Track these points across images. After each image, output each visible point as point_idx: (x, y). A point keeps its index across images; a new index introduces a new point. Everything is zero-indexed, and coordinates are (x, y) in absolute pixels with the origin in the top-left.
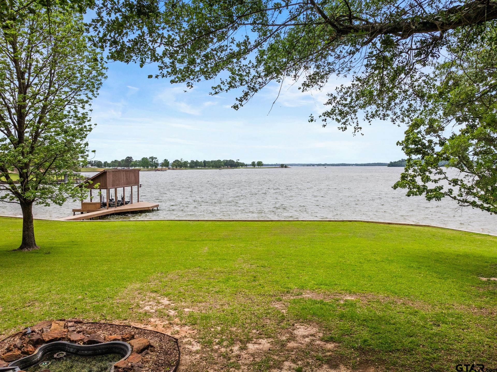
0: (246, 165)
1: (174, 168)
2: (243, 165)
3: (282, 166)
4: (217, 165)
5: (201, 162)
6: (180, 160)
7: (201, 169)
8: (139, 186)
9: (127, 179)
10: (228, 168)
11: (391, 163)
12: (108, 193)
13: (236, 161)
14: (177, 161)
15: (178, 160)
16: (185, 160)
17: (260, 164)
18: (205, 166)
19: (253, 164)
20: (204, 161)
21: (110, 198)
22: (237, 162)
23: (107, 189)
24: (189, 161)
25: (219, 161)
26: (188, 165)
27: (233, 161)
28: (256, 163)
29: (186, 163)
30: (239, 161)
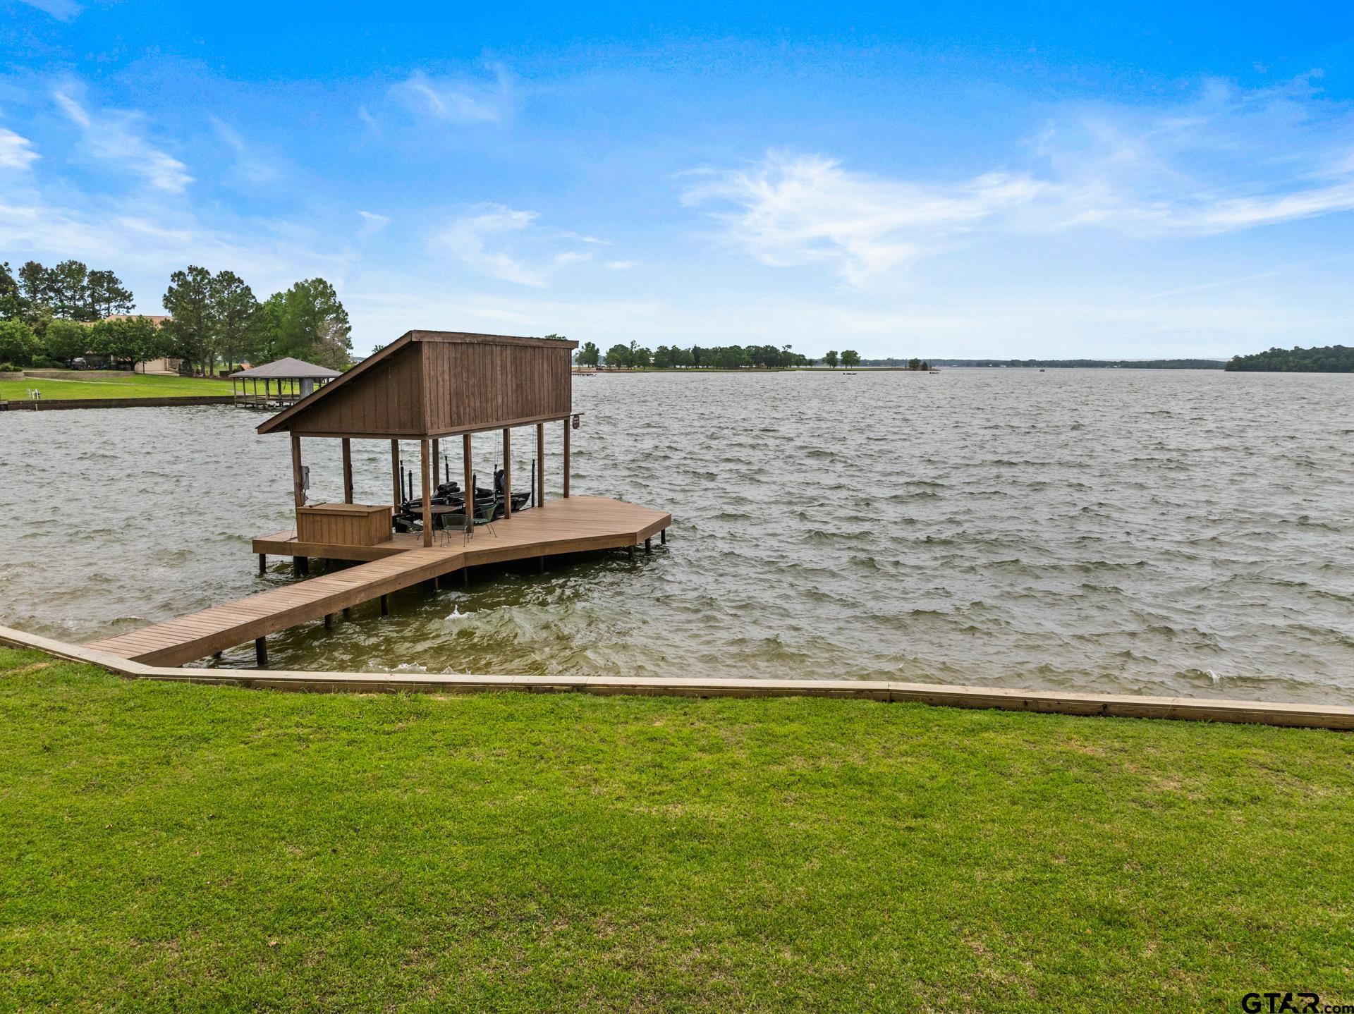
0: (811, 362)
1: (614, 366)
2: (800, 361)
3: (915, 365)
4: (730, 359)
5: (687, 352)
6: (629, 346)
7: (686, 370)
8: (570, 423)
9: (519, 387)
10: (759, 369)
11: (1237, 359)
12: (432, 459)
13: (781, 350)
14: (619, 349)
15: (622, 347)
16: (642, 344)
17: (850, 359)
18: (697, 363)
19: (831, 359)
20: (696, 350)
21: (443, 480)
22: (785, 352)
23: (422, 436)
24: (654, 350)
25: (736, 349)
26: (652, 360)
27: (774, 350)
28: (839, 356)
29: (644, 353)
30: (789, 350)
